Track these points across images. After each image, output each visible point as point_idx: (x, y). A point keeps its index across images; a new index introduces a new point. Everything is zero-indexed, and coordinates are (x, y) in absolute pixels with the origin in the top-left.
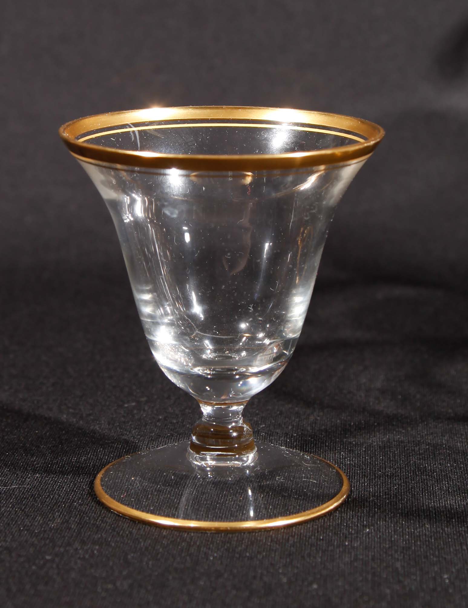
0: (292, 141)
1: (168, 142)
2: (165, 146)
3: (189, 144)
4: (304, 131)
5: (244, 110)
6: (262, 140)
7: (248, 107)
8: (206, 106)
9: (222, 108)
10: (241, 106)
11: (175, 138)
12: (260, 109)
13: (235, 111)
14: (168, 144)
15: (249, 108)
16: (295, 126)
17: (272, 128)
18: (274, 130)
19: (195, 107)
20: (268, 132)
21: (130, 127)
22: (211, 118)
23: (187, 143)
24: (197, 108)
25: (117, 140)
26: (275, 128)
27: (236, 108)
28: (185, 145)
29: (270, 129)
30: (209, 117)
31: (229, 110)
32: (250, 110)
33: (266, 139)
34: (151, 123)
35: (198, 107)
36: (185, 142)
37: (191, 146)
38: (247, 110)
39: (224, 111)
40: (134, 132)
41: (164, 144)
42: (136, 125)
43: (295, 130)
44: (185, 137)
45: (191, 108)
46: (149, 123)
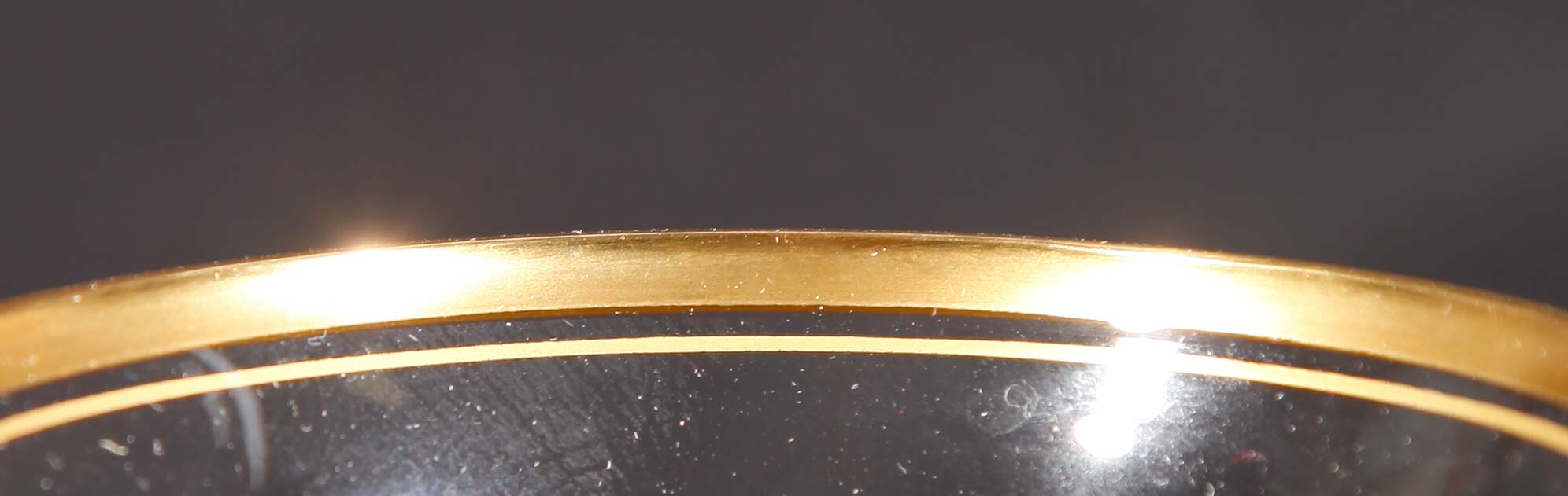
0: (1191, 447)
1: (444, 455)
2: (427, 478)
3: (570, 462)
4: (1256, 385)
5: (900, 256)
6: (1011, 439)
7: (925, 236)
8: (665, 233)
9: (768, 242)
10: (878, 229)
11: (487, 429)
12: (991, 247)
13: (844, 259)
14: (442, 469)
15: (928, 244)
16: (1203, 351)
17: (1063, 364)
18: (1080, 378)
19: (602, 235)
20: (1044, 392)
21: (207, 370)
22: (699, 303)
23: (558, 457)
24: (616, 245)
25: (140, 451)
26: (1082, 366)
27: (849, 244)
28: (543, 471)
29: (1054, 367)
30: (688, 298)
31: (806, 257)
32: (933, 258)
33: (1031, 433)
34: (348, 340)
35: (623, 236)
36: (547, 450)
37: (582, 472)
38: (914, 255)
39: (774, 258)
40: (227, 398)
41: (420, 465)
42: (243, 354)
43: (1202, 380)
44: (544, 417)
45: (584, 243)
46: (327, 339)
